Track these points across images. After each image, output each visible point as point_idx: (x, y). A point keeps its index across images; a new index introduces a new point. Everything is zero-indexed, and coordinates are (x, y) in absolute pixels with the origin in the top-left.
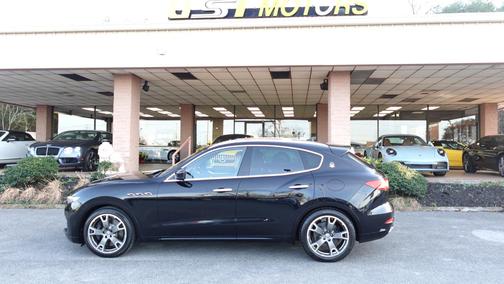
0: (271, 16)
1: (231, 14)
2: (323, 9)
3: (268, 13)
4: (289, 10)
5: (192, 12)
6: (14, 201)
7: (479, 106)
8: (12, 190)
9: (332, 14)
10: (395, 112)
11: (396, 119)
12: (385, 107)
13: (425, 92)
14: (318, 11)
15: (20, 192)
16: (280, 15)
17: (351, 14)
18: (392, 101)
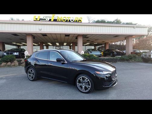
0: (60, 21)
1: (50, 20)
2: (72, 20)
3: (59, 21)
4: (64, 20)
5: (40, 19)
6: (5, 66)
7: (105, 43)
8: (4, 63)
9: (74, 22)
10: (88, 44)
11: (88, 46)
12: (86, 43)
13: (96, 40)
14: (71, 21)
15: (7, 64)
16: (62, 21)
17: (78, 22)
18: (89, 42)
